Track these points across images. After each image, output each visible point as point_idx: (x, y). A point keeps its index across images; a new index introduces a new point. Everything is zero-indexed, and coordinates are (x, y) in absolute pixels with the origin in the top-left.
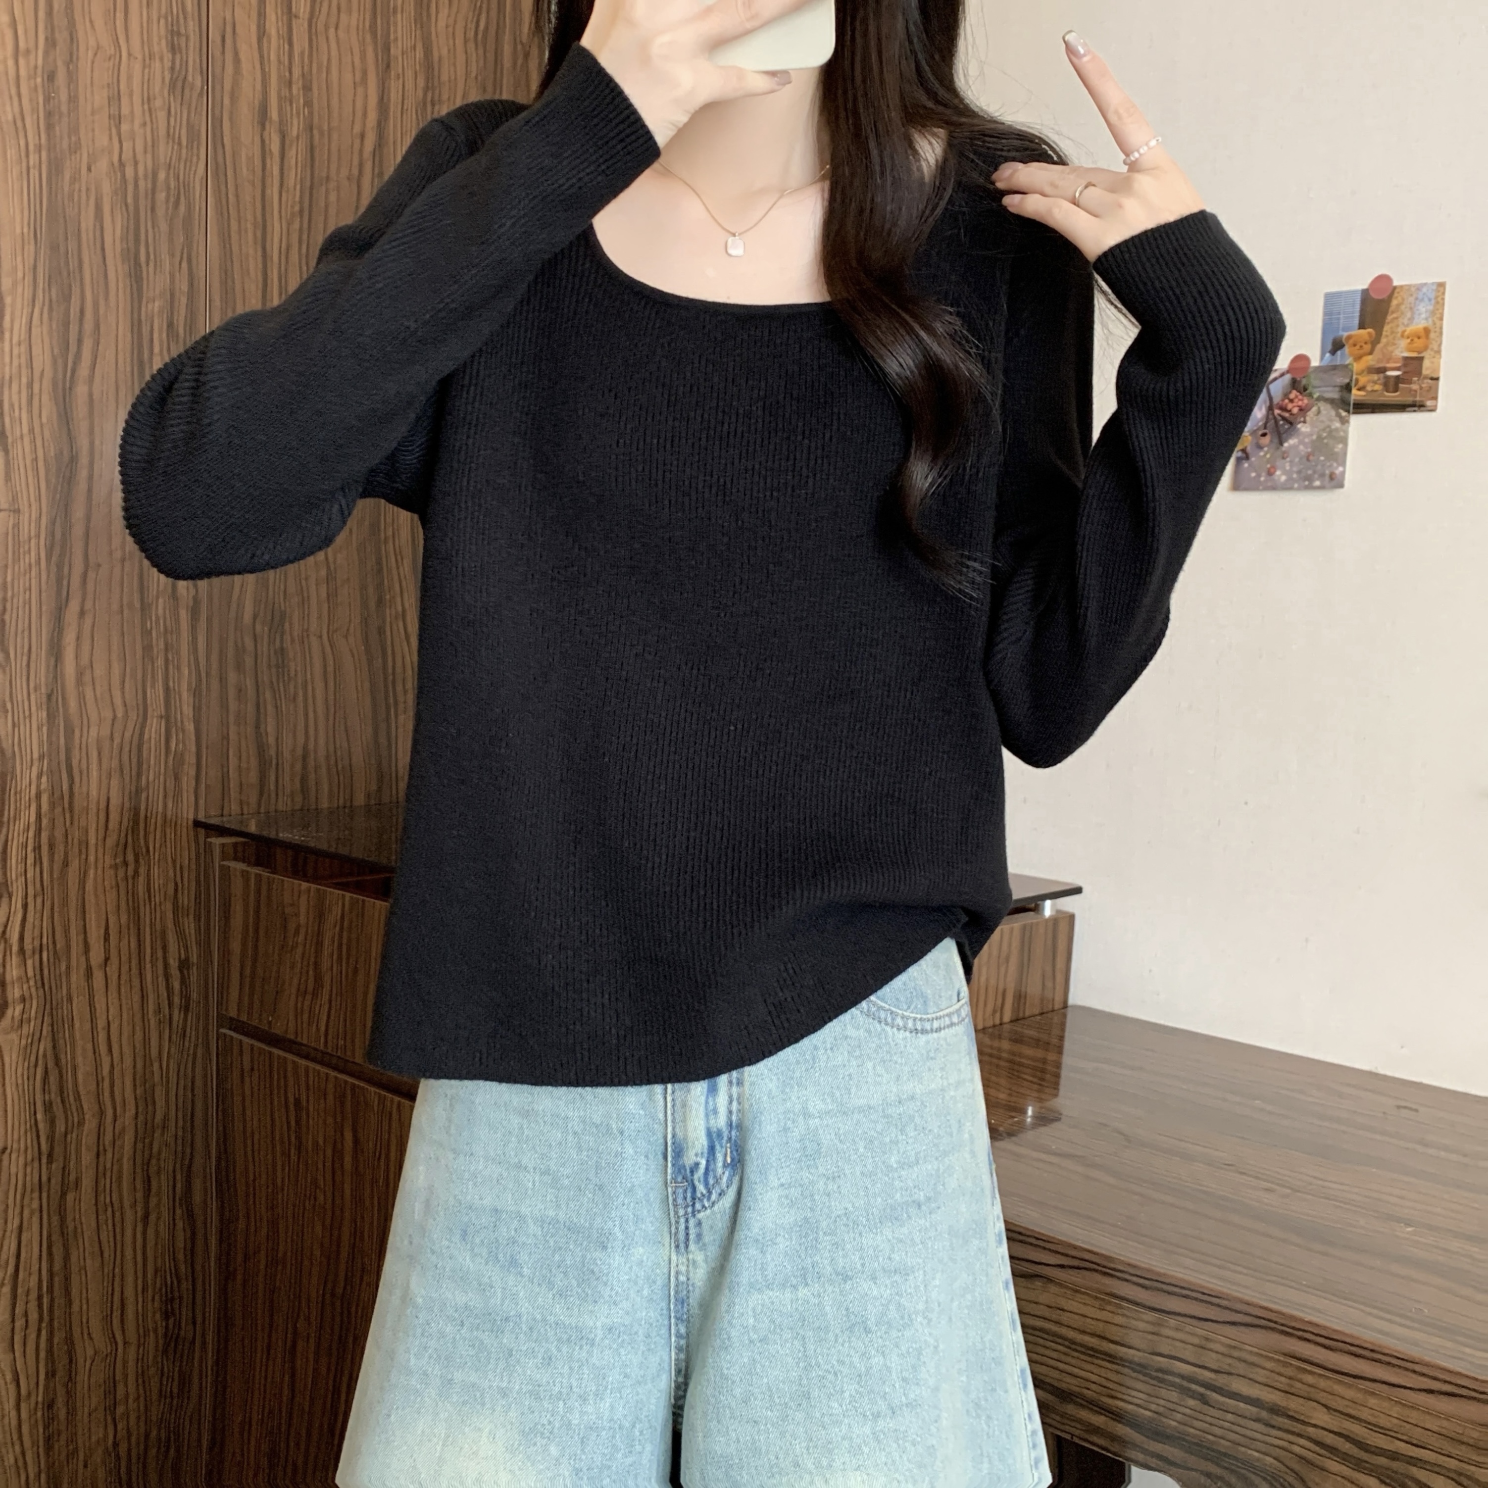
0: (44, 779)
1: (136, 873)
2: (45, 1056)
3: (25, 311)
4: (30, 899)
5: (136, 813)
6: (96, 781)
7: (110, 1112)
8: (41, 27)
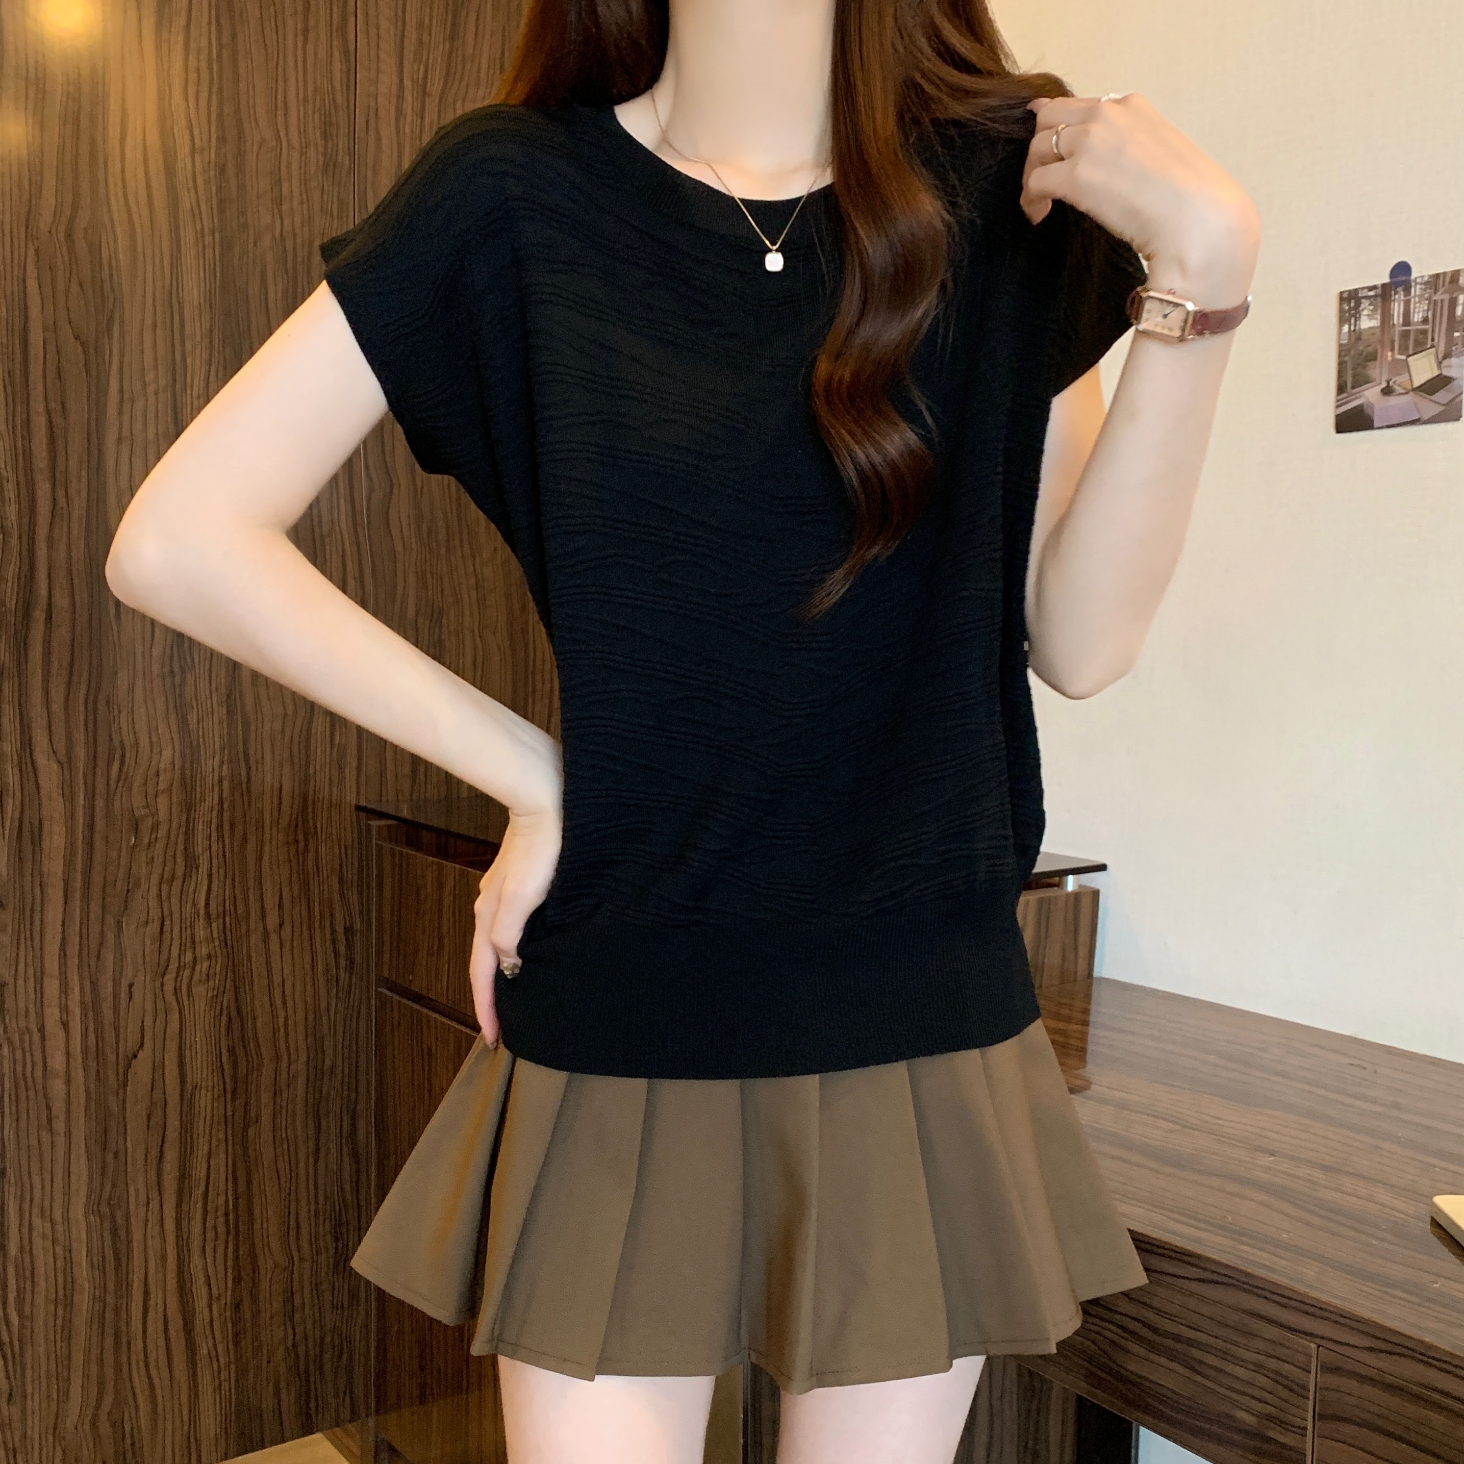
0: (225, 767)
1: (306, 848)
2: (228, 1007)
3: (203, 370)
4: (214, 870)
5: (305, 798)
6: (270, 769)
7: (285, 1058)
8: (214, 127)
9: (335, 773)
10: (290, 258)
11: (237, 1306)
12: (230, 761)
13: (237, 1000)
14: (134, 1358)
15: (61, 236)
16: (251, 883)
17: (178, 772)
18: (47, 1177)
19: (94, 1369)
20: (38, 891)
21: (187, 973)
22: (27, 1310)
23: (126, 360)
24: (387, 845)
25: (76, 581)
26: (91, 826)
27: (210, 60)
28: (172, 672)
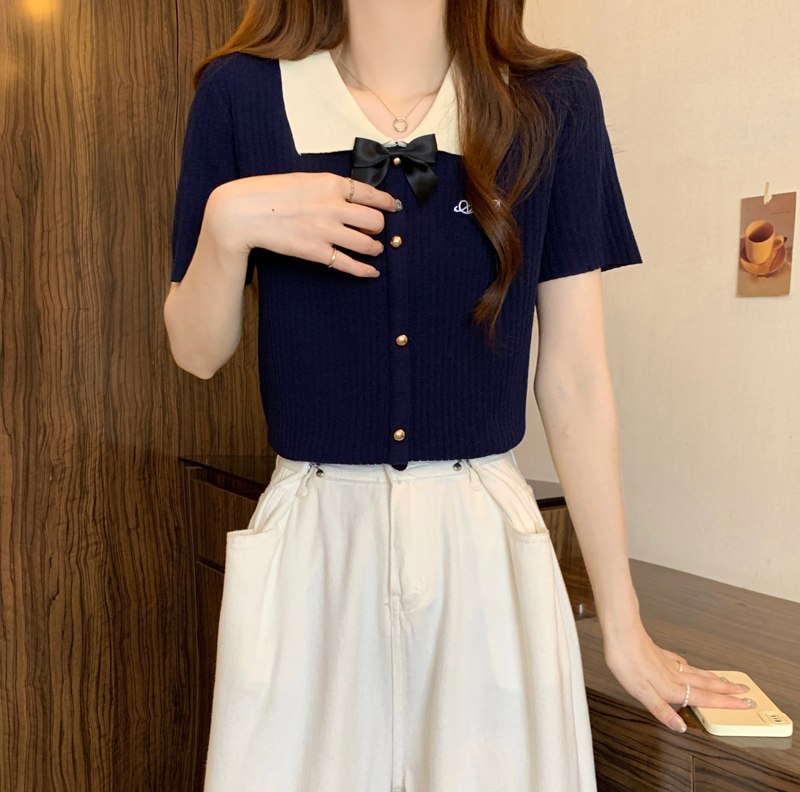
0: (103, 437)
1: (150, 482)
2: (109, 571)
4: (97, 495)
5: (149, 450)
6: (129, 439)
7: (144, 601)
8: (94, 75)
9: (166, 440)
10: (138, 149)
11: (116, 741)
12: (106, 433)
13: (114, 567)
14: (54, 768)
15: (8, 140)
16: (120, 502)
17: (76, 441)
19: (31, 772)
21: (83, 552)
23: (45, 209)
24: (196, 481)
25: (18, 334)
26: (27, 470)
27: (92, 37)
28: (72, 384)
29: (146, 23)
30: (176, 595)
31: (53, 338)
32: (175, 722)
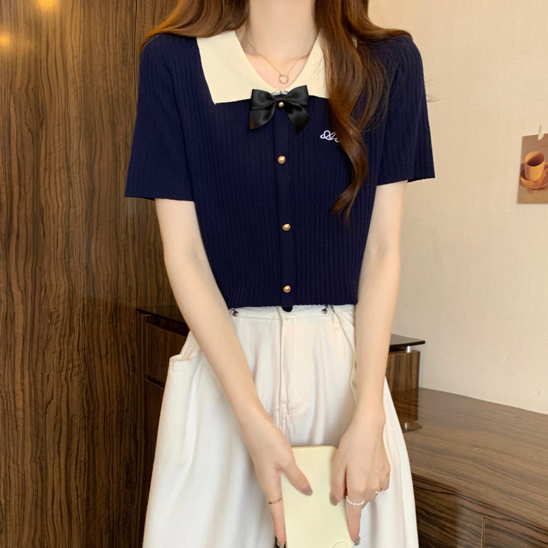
0: (85, 293)
1: (116, 325)
2: (86, 385)
3: (77, 141)
4: (81, 333)
5: (117, 306)
6: (103, 294)
7: (109, 404)
8: (81, 48)
9: (128, 296)
10: (110, 98)
11: (88, 500)
12: (87, 291)
13: (89, 382)
14: (48, 518)
15: (24, 91)
16: (95, 338)
17: (67, 296)
18: (16, 448)
19: (33, 521)
20: (13, 340)
21: (70, 372)
22: (8, 498)
23: (48, 138)
24: (147, 324)
25: (28, 223)
26: (33, 316)
27: (80, 22)
28: (65, 258)
29: (117, 13)
30: (130, 401)
31: (52, 226)
32: (126, 487)
